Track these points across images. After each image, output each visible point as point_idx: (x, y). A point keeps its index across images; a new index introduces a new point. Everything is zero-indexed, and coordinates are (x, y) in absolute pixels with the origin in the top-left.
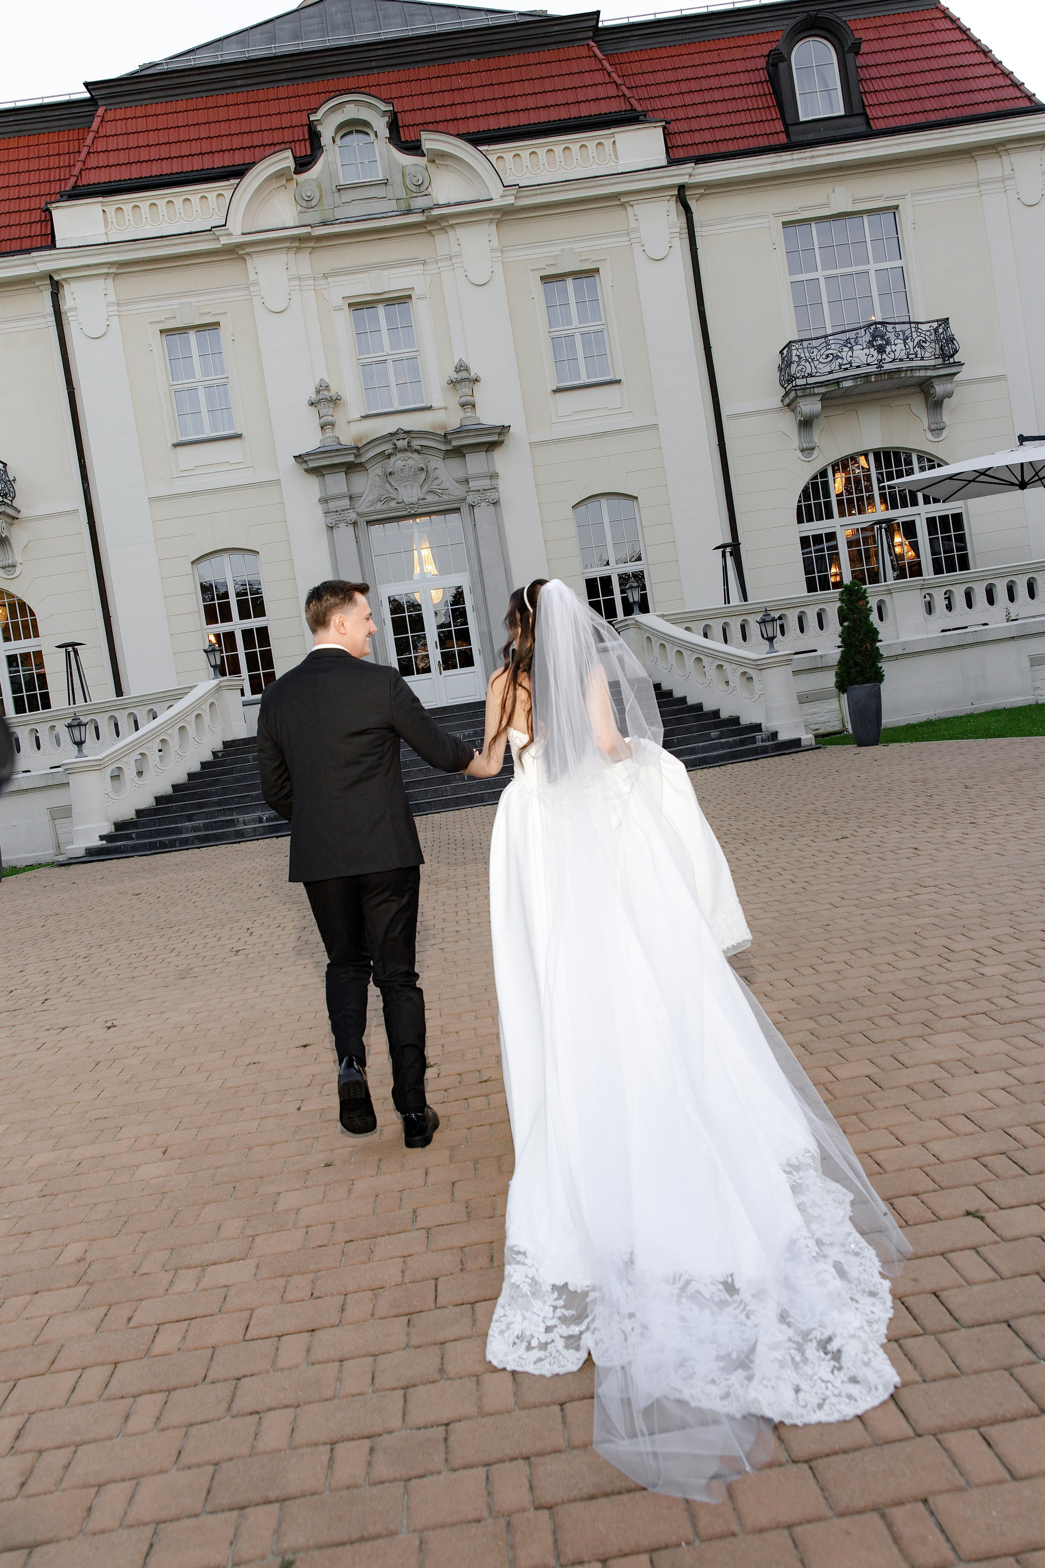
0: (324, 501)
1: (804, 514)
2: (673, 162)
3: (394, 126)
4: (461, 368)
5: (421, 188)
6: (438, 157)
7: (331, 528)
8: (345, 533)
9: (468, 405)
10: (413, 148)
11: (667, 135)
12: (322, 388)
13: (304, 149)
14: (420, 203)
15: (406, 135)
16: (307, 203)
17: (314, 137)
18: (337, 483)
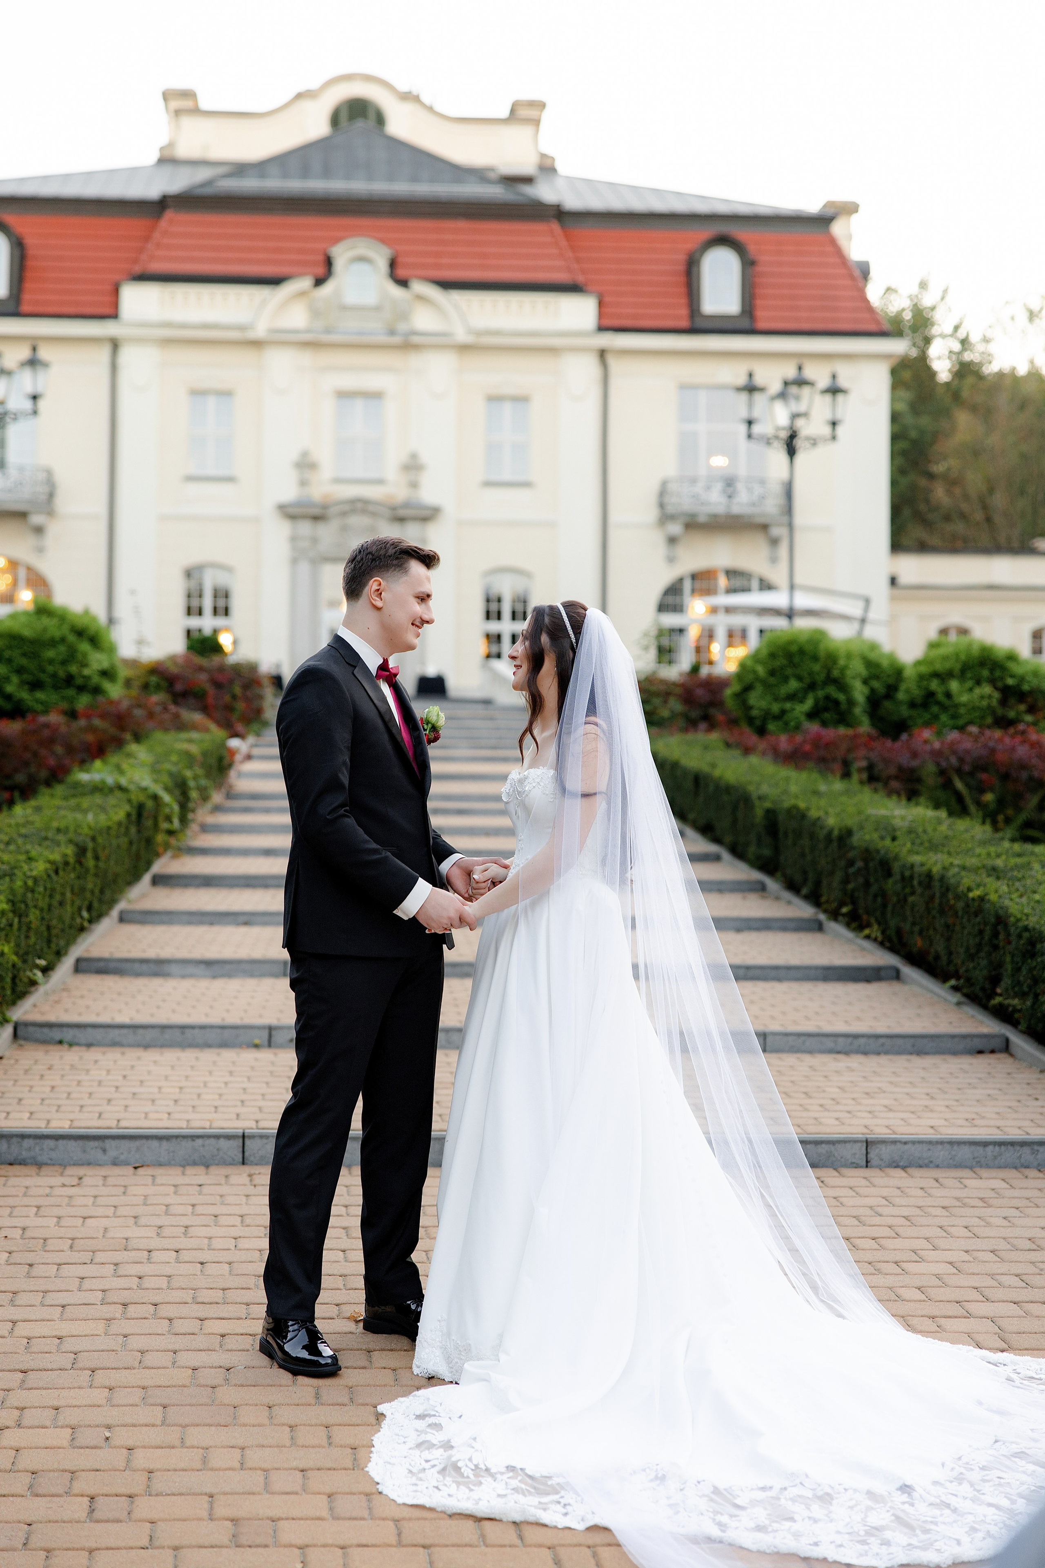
0: (294, 539)
1: (663, 607)
2: (601, 328)
3: (393, 264)
4: (414, 456)
5: (404, 316)
6: (420, 298)
7: (294, 561)
8: (304, 568)
9: (414, 485)
10: (403, 283)
11: (601, 304)
12: (305, 454)
13: (320, 271)
14: (402, 327)
15: (401, 273)
16: (315, 313)
17: (329, 263)
18: (305, 528)
